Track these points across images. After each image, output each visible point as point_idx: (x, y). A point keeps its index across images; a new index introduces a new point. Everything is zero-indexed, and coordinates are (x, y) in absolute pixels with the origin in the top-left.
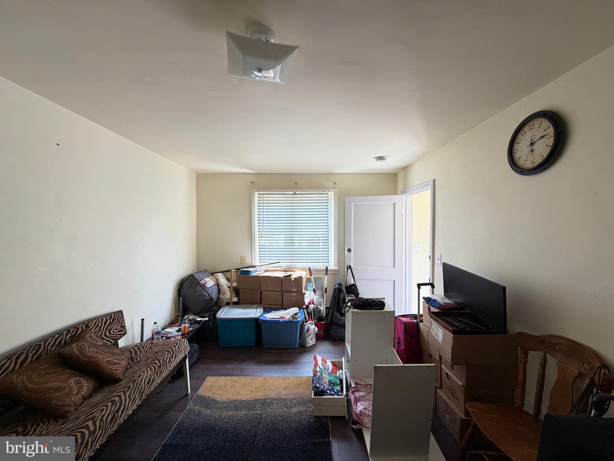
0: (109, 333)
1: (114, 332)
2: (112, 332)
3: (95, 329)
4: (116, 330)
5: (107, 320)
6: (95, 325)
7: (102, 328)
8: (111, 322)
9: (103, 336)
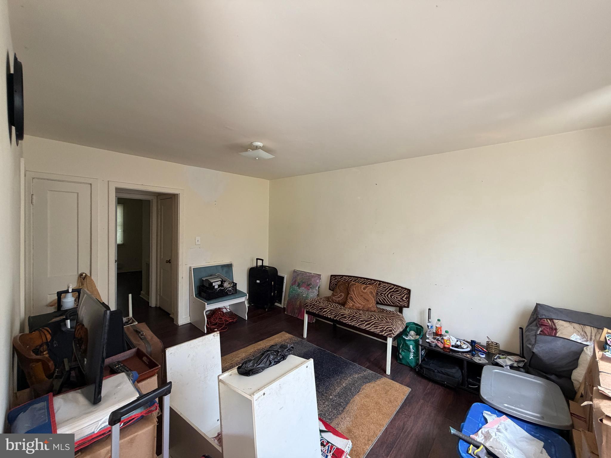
0: (391, 296)
1: (394, 297)
2: (393, 297)
3: (383, 288)
4: (396, 298)
5: (393, 288)
6: (384, 286)
7: (387, 290)
8: (395, 291)
9: (386, 295)
